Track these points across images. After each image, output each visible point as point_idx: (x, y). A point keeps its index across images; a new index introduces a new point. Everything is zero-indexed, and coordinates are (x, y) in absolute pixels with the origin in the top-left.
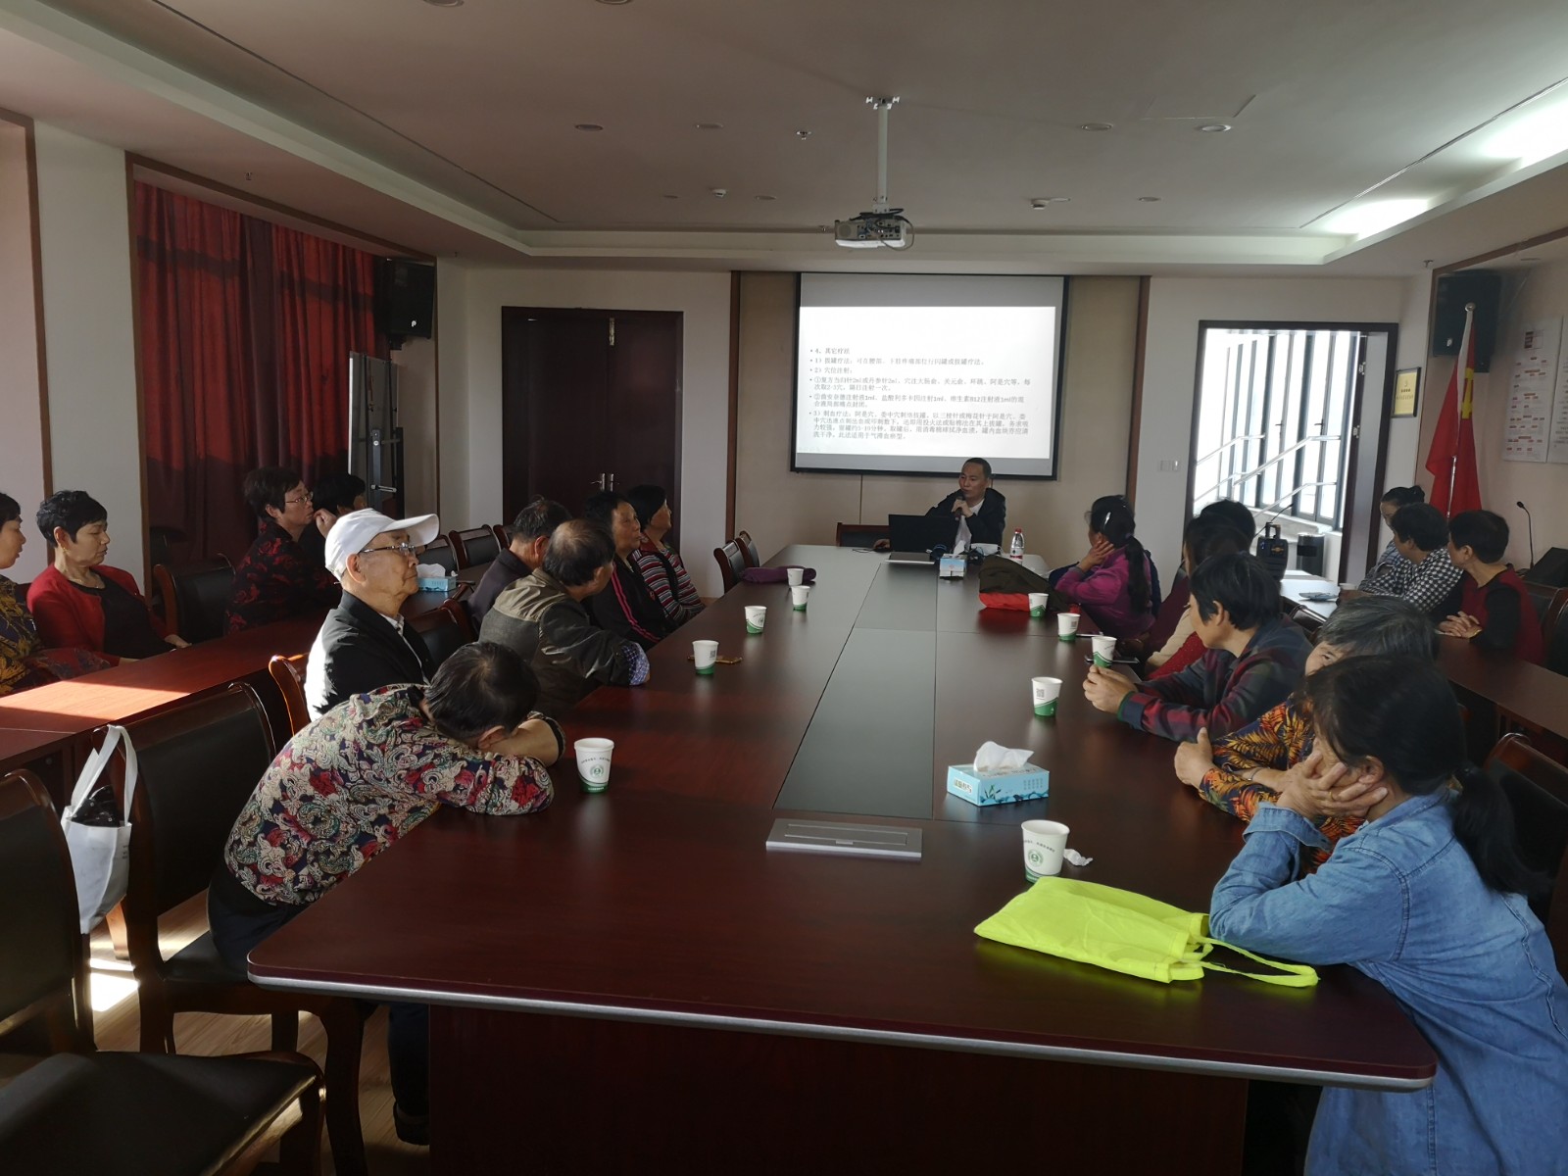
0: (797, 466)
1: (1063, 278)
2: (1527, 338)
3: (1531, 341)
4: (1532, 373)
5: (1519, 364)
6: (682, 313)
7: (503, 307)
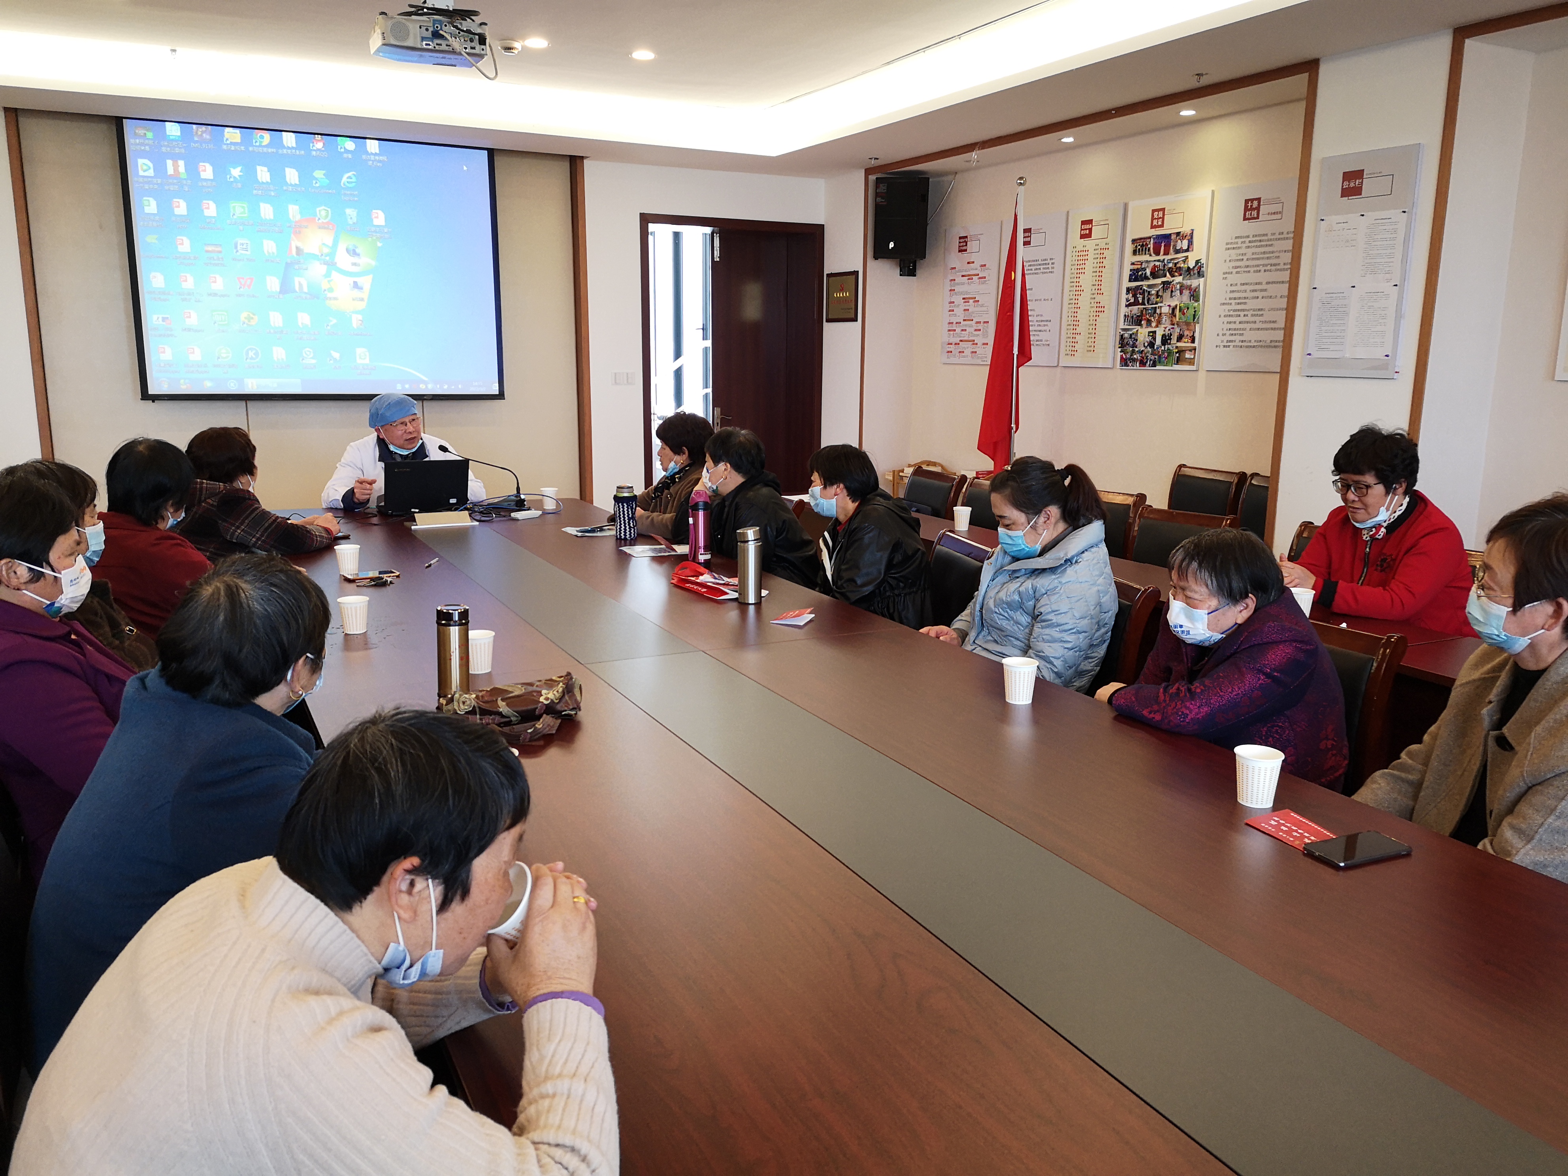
0: (153, 389)
1: (487, 152)
2: (960, 243)
3: (966, 245)
4: (970, 277)
5: (955, 268)
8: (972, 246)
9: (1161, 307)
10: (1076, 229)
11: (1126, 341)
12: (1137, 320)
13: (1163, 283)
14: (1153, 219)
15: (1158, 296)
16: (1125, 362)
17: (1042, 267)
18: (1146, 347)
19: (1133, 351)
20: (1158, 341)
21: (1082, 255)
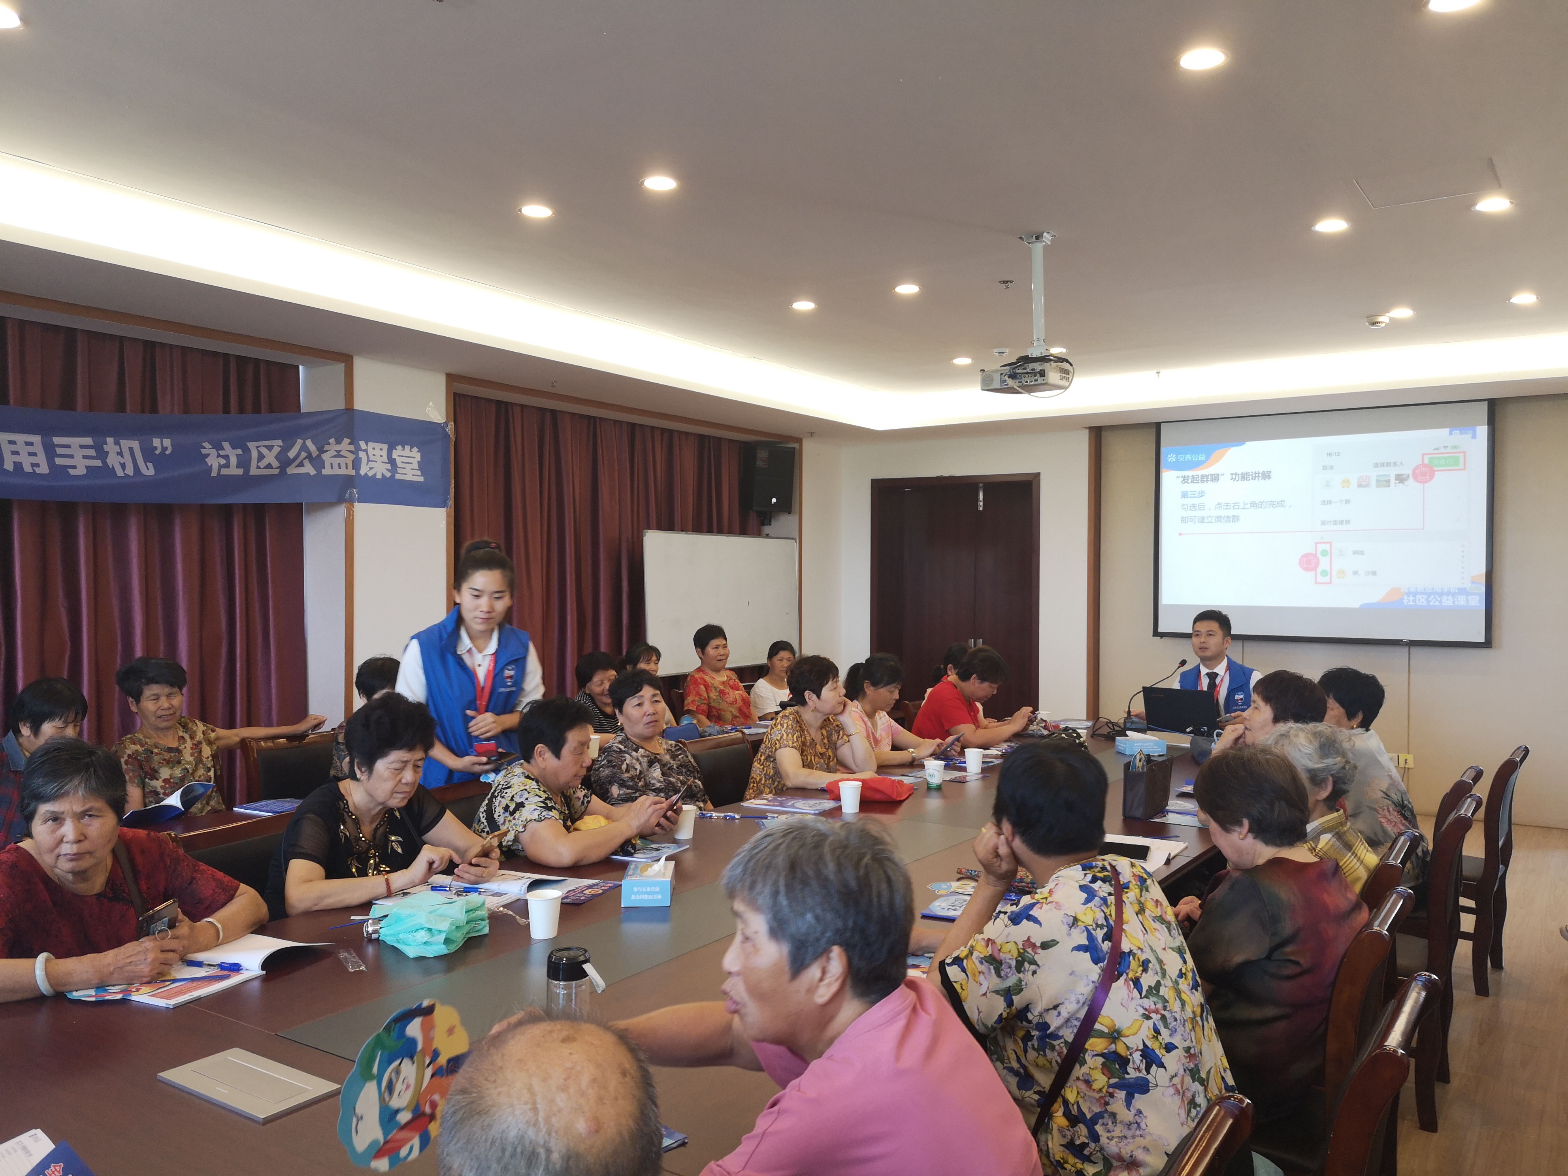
0: (1161, 629)
1: (1486, 403)
6: (1039, 474)
7: (873, 481)
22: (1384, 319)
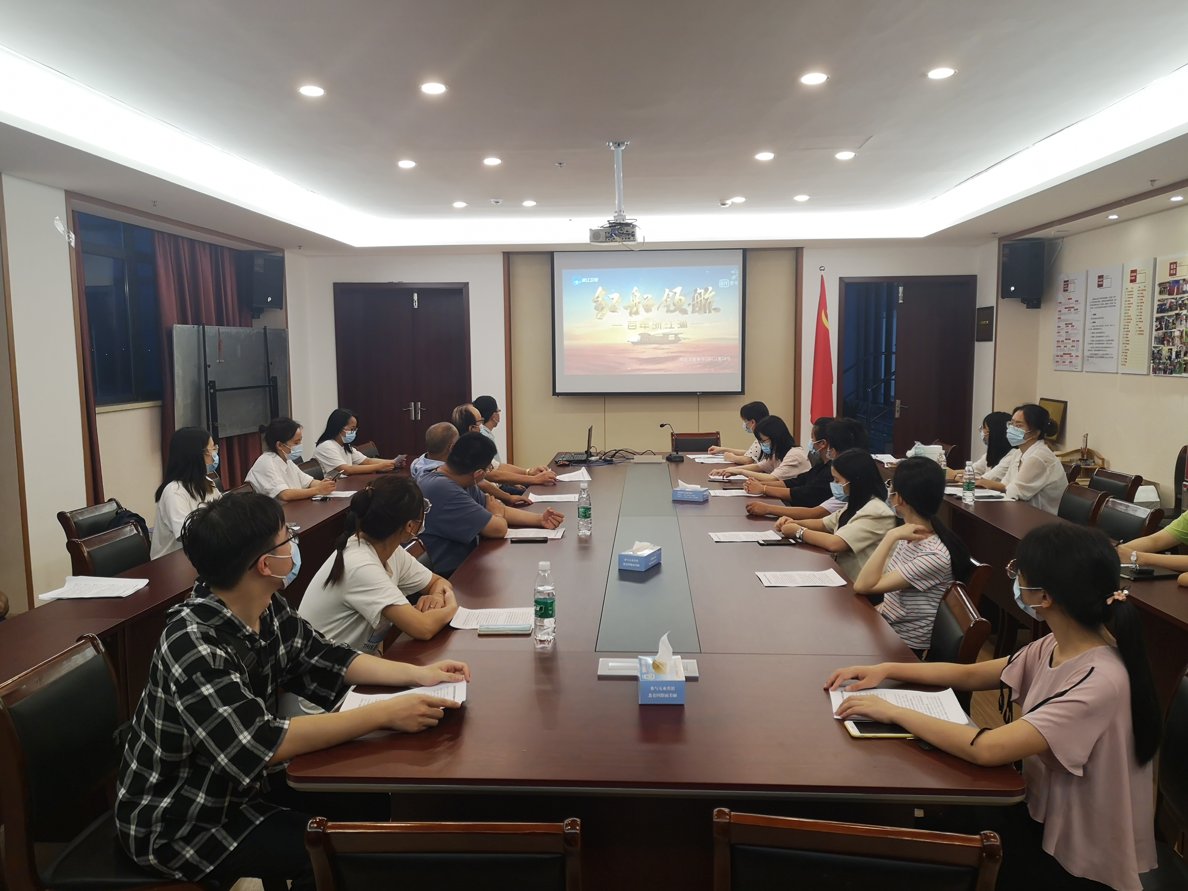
0: (558, 390)
1: (742, 250)
2: (1064, 285)
3: (1068, 287)
4: (1069, 308)
5: (1060, 303)
6: (468, 283)
7: (334, 283)
8: (1071, 287)
9: (1174, 332)
10: (1128, 278)
11: (1155, 355)
12: (1161, 340)
13: (1177, 315)
14: (1170, 269)
15: (1174, 324)
16: (1155, 371)
17: (1109, 302)
18: (1167, 360)
19: (1159, 363)
20: (1174, 356)
21: (1130, 294)
22: (729, 202)
